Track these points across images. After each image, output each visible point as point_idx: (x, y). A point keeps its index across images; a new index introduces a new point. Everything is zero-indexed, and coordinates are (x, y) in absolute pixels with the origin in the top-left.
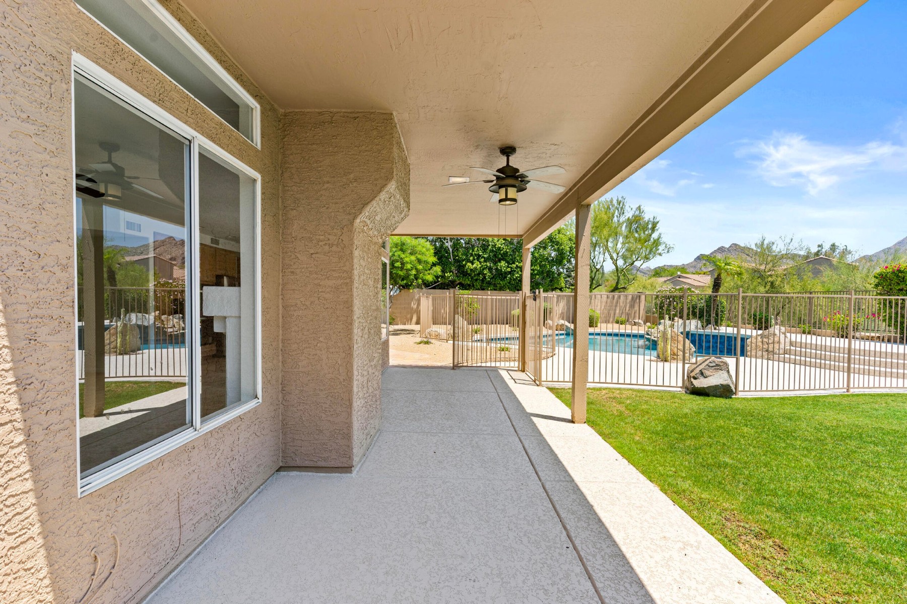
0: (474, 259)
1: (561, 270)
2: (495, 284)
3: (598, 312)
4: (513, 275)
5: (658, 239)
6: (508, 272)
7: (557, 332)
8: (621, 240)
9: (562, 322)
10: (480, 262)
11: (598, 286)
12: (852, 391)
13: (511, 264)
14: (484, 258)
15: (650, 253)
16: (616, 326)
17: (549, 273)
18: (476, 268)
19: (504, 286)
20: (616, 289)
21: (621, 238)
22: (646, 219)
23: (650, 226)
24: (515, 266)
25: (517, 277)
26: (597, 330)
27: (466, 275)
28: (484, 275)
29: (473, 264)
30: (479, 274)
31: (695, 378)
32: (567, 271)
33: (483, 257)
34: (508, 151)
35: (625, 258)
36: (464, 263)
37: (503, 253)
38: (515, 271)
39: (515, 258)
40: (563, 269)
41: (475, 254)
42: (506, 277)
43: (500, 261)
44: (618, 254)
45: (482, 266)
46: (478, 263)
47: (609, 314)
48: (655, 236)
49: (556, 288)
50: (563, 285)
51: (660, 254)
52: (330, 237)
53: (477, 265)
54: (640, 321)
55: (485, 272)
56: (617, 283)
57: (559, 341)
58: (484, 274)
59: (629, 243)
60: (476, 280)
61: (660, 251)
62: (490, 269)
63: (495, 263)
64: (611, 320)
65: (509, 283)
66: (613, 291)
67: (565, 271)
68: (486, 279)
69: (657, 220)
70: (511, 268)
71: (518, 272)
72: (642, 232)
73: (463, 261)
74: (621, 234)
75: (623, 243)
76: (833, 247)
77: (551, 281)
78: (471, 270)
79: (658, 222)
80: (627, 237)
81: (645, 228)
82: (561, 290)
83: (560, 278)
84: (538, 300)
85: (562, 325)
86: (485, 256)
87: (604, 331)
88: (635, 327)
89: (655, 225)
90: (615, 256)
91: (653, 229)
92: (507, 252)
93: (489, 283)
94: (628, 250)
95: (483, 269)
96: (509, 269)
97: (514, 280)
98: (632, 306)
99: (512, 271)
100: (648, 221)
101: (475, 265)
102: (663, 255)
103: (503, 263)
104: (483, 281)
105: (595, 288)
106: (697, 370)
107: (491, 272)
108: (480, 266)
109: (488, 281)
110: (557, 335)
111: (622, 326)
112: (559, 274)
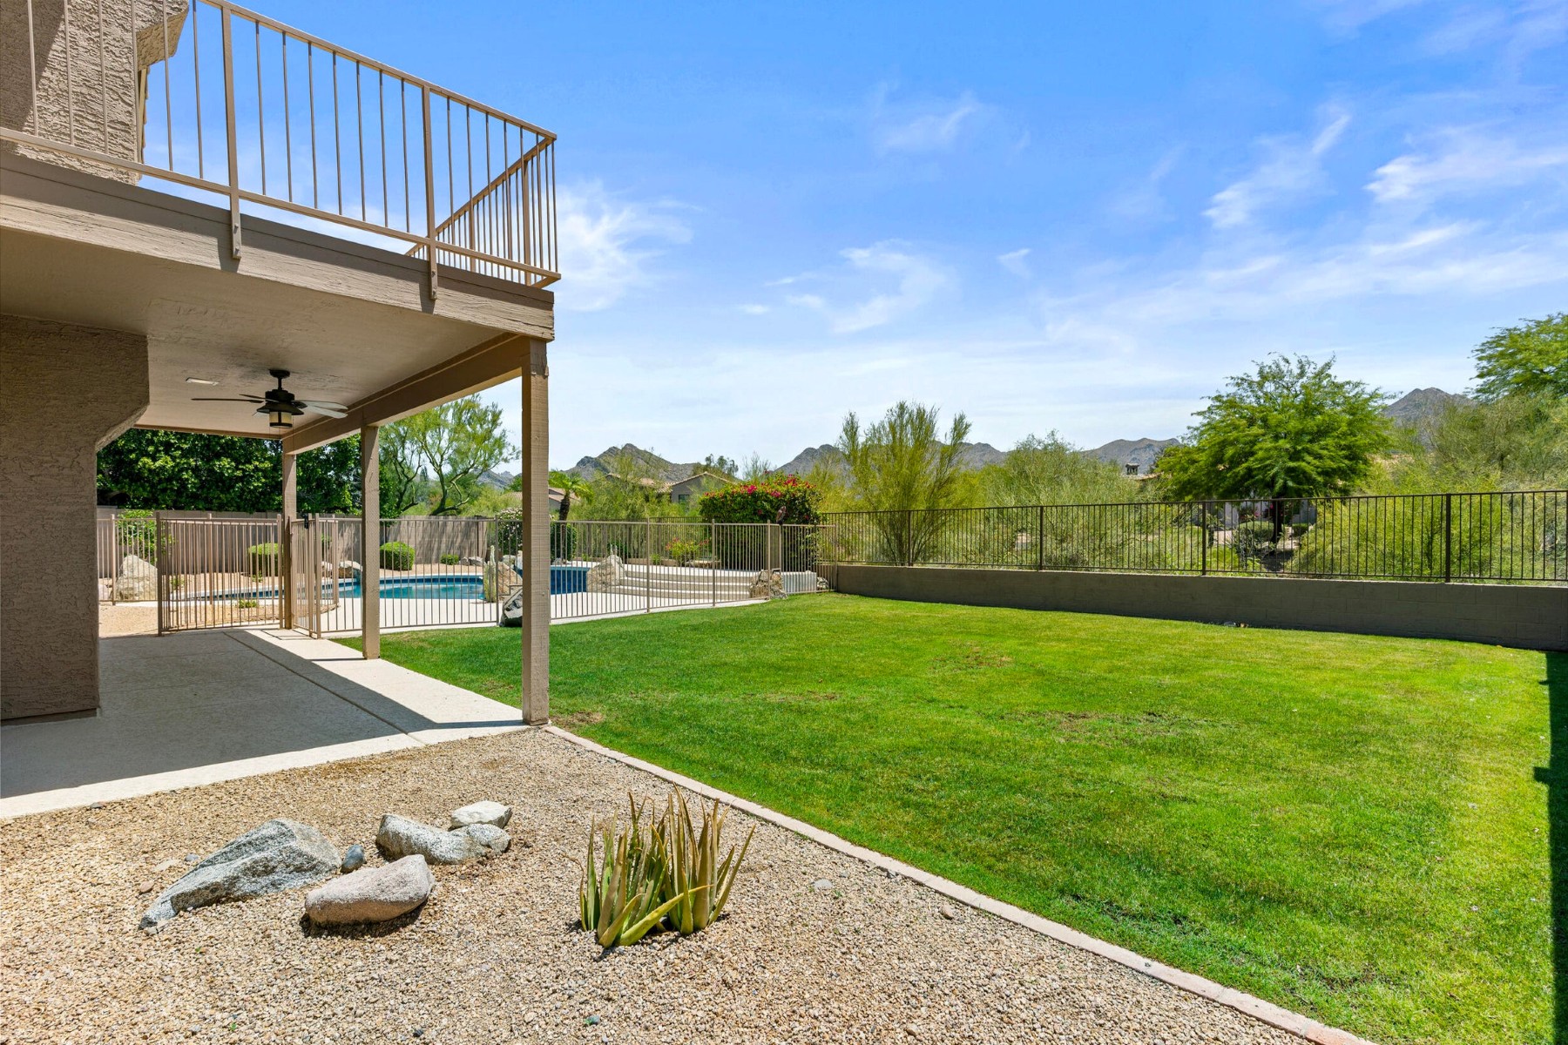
0: (157, 451)
1: (345, 478)
2: (206, 498)
3: (412, 546)
4: (249, 483)
5: (500, 438)
6: (237, 477)
7: (341, 581)
8: (446, 436)
9: (348, 563)
10: (174, 458)
11: (411, 506)
12: (651, 611)
13: (243, 464)
14: (182, 449)
15: (490, 458)
16: (443, 566)
17: (322, 482)
18: (162, 468)
19: (229, 502)
20: (441, 510)
21: (447, 431)
22: (483, 407)
23: (490, 417)
24: (251, 467)
25: (256, 488)
26: (412, 575)
27: (139, 480)
28: (183, 483)
29: (154, 459)
30: (169, 480)
31: (508, 610)
32: (355, 480)
33: (179, 448)
34: (281, 374)
35: (453, 462)
36: (133, 456)
37: (226, 443)
38: (252, 476)
39: (251, 453)
40: (348, 475)
41: (161, 443)
42: (233, 487)
43: (218, 456)
44: (442, 456)
45: (177, 465)
46: (169, 458)
47: (431, 549)
48: (497, 433)
49: (336, 508)
50: (349, 502)
51: (506, 460)
52: (59, 459)
53: (164, 461)
54: (479, 559)
55: (185, 476)
56: (443, 501)
57: (345, 595)
58: (181, 479)
59: (458, 440)
60: (164, 490)
61: (505, 455)
62: (196, 470)
63: (208, 460)
64: (434, 557)
65: (240, 497)
66: (435, 513)
67: (352, 478)
68: (187, 489)
69: (499, 408)
70: (244, 471)
71: (258, 479)
72: (478, 426)
73: (131, 451)
74: (446, 426)
75: (451, 441)
76: (722, 461)
77: (326, 495)
78: (150, 470)
79: (500, 412)
80: (454, 431)
81: (481, 419)
82: (345, 510)
83: (343, 490)
84: (312, 528)
85: (349, 568)
86: (185, 446)
87: (420, 575)
88: (472, 568)
89: (496, 416)
90: (438, 458)
91: (495, 422)
92: (234, 443)
93: (194, 497)
94: (457, 451)
95: (181, 470)
96: (239, 473)
97: (250, 491)
98: (466, 535)
99: (244, 476)
100: (486, 411)
101: (158, 463)
102: (511, 461)
103: (225, 462)
104: (179, 493)
105: (407, 508)
106: (511, 602)
107: (197, 477)
108: (171, 464)
109: (192, 493)
110: (341, 585)
111: (450, 567)
112: (341, 484)
